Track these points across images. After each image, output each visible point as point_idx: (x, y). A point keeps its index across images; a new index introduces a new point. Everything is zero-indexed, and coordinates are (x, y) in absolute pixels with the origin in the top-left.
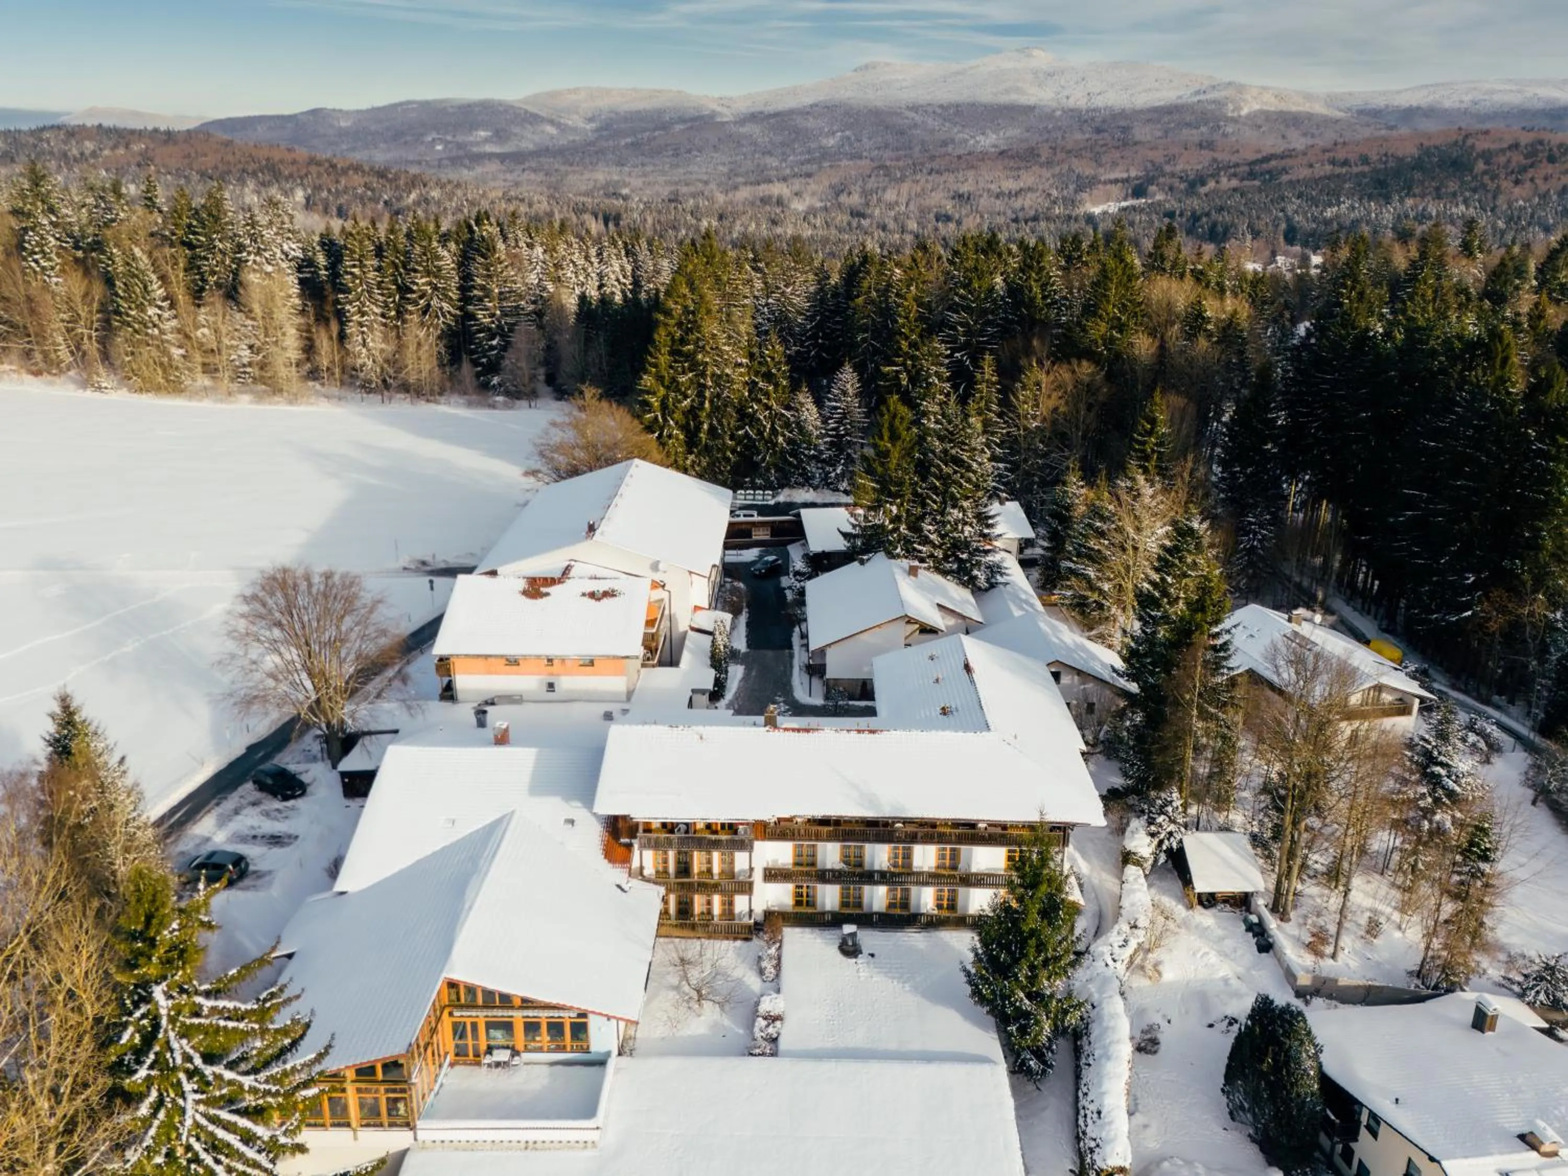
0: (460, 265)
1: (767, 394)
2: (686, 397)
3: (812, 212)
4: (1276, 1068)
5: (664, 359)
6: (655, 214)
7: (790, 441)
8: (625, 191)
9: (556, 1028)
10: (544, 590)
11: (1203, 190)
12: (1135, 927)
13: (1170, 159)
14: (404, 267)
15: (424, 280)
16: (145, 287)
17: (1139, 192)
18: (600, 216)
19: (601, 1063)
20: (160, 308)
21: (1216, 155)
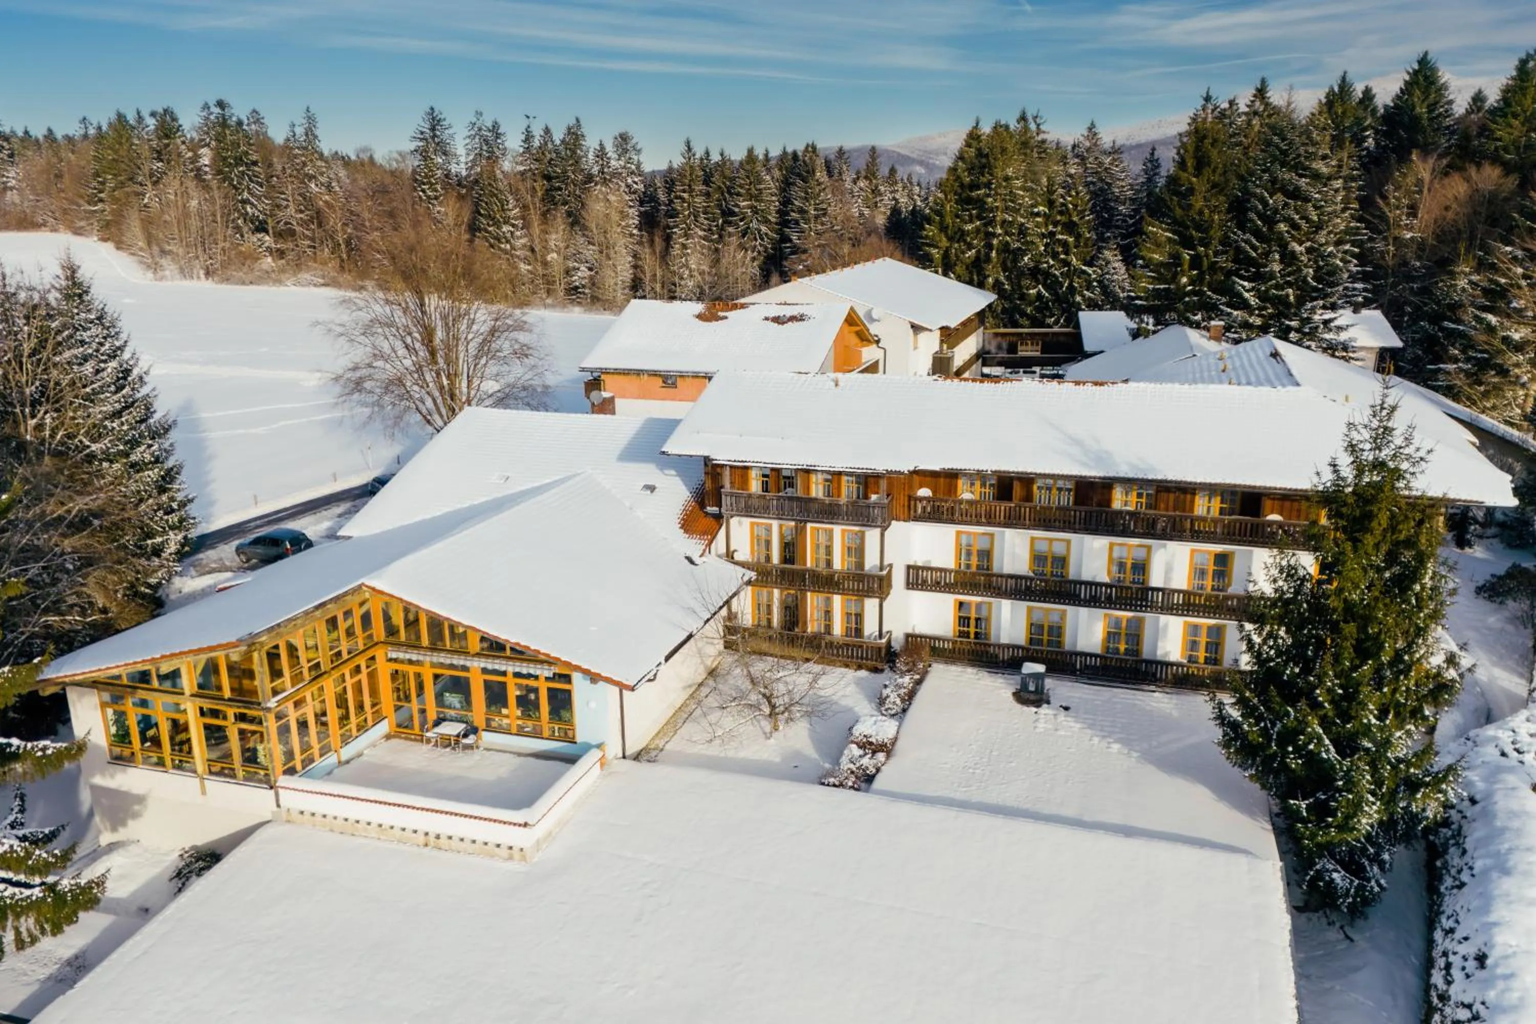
0: (783, 190)
1: (1065, 244)
2: (970, 247)
5: (950, 207)
9: (528, 697)
10: (721, 314)
14: (730, 192)
15: (745, 203)
16: (503, 206)
20: (513, 226)
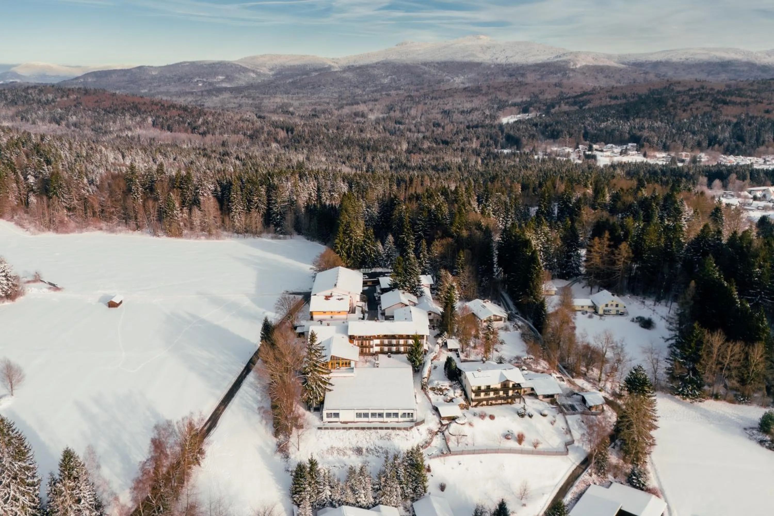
1: (369, 243)
3: (378, 121)
4: (450, 366)
5: (341, 235)
6: (309, 128)
7: (375, 256)
8: (291, 109)
10: (328, 298)
11: (553, 111)
12: (436, 353)
13: (542, 92)
15: (256, 198)
17: (525, 111)
18: (285, 129)
19: (353, 369)
21: (563, 90)
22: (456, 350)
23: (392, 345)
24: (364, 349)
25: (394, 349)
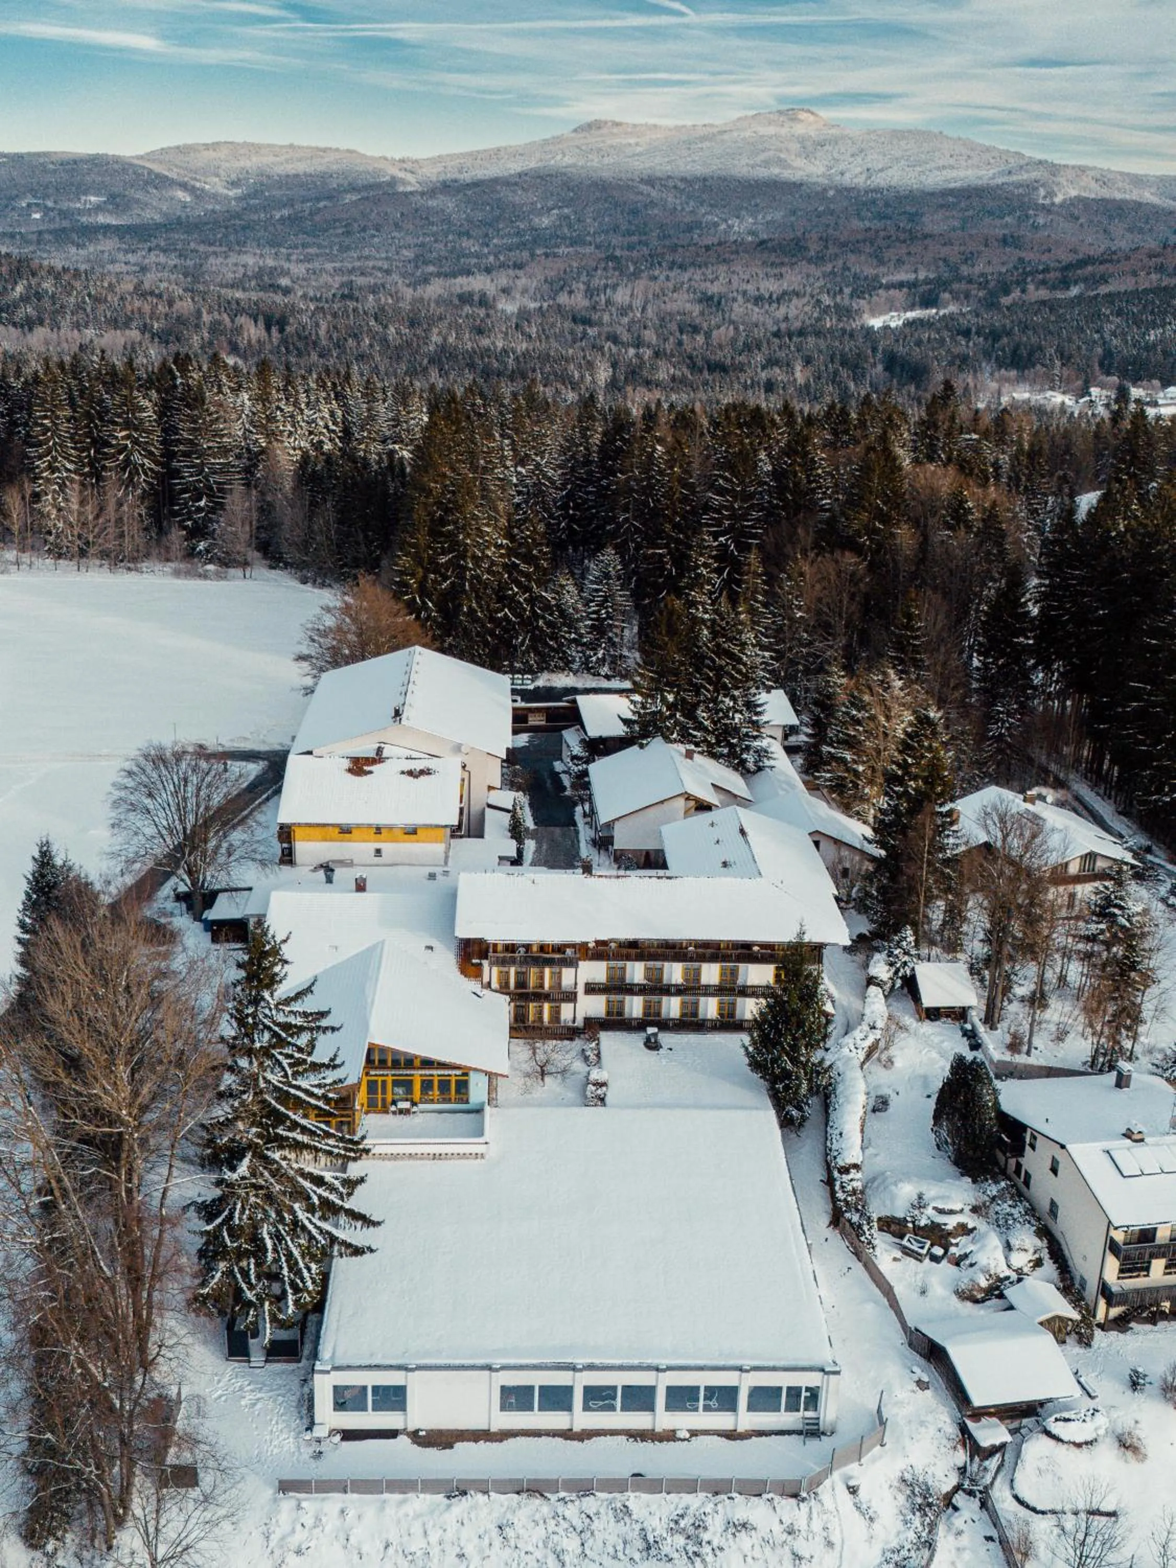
0: (161, 415)
1: (527, 576)
2: (445, 578)
3: (524, 315)
4: (966, 1103)
5: (422, 538)
6: (329, 317)
7: (549, 624)
8: (284, 282)
9: (444, 1085)
10: (366, 768)
11: (1006, 301)
12: (873, 1028)
13: (969, 258)
14: (102, 419)
15: (124, 433)
17: (928, 301)
18: (261, 318)
19: (479, 1111)
21: (1023, 254)
22: (959, 1014)
23: (667, 990)
24: (532, 1006)
25: (672, 1007)
